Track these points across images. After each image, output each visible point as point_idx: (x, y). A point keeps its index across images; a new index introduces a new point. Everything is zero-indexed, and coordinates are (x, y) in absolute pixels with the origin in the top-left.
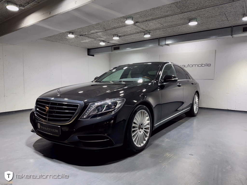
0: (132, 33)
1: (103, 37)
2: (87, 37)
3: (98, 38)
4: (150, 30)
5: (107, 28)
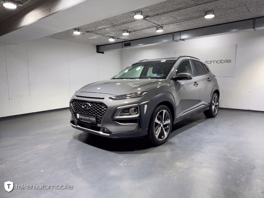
0: (143, 28)
1: (112, 33)
3: (106, 34)
5: (115, 24)
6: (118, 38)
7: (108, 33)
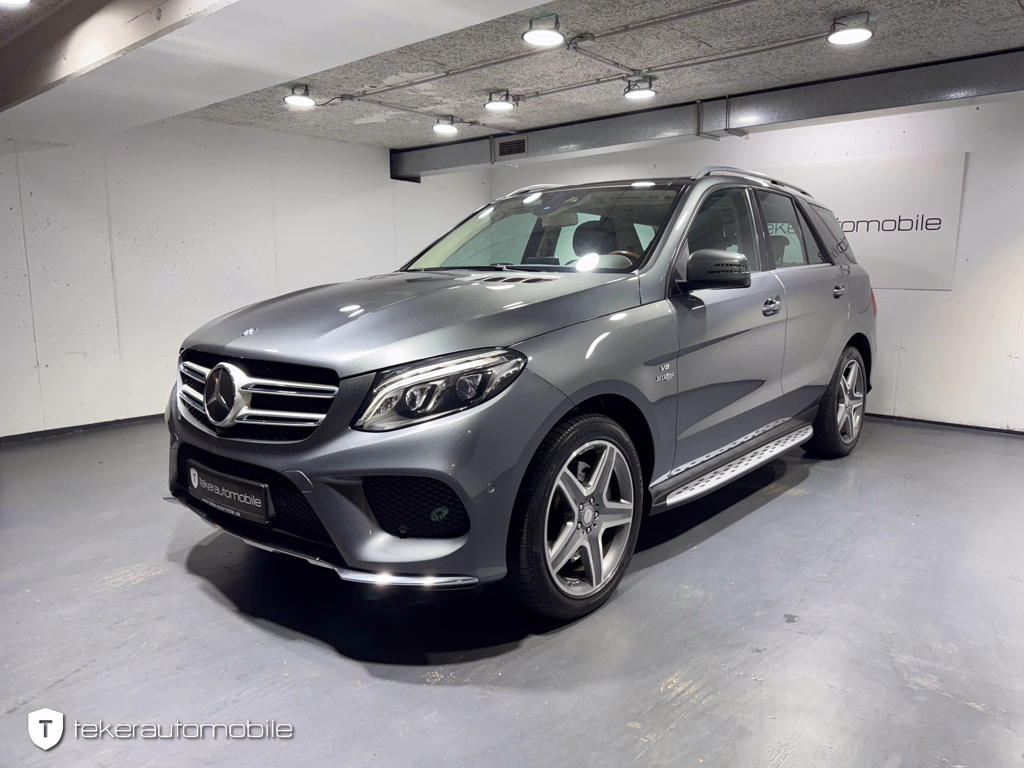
0: (571, 82)
1: (444, 100)
2: (372, 102)
3: (421, 105)
4: (650, 69)
5: (451, 65)
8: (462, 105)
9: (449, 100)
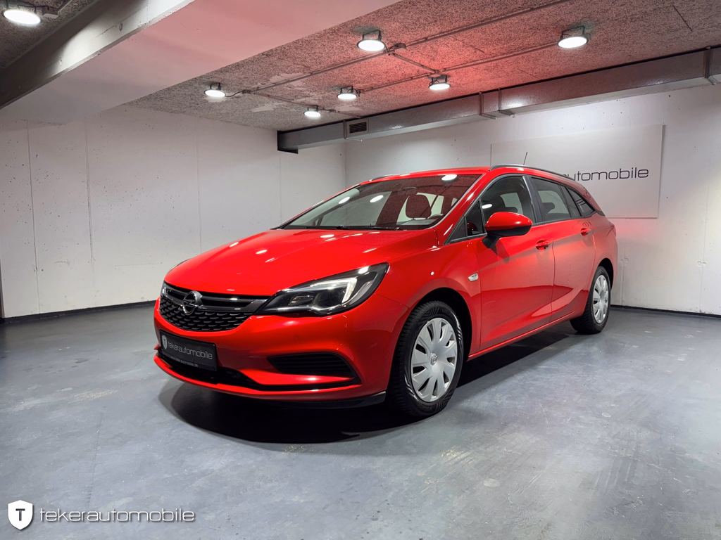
0: (394, 79)
2: (263, 95)
3: (296, 97)
6: (330, 108)
7: (301, 94)
8: (322, 97)
9: (314, 94)
